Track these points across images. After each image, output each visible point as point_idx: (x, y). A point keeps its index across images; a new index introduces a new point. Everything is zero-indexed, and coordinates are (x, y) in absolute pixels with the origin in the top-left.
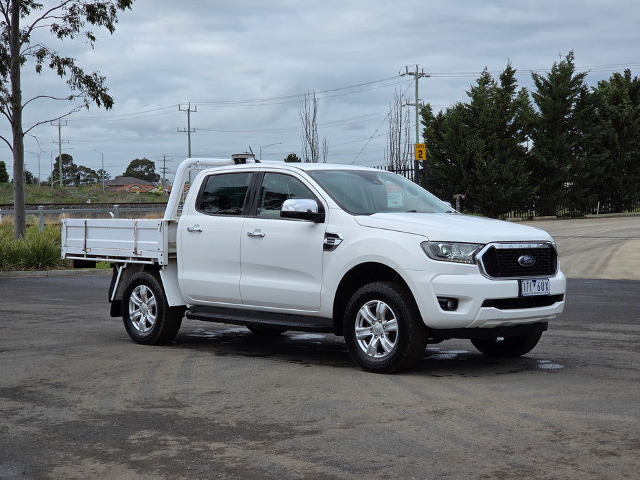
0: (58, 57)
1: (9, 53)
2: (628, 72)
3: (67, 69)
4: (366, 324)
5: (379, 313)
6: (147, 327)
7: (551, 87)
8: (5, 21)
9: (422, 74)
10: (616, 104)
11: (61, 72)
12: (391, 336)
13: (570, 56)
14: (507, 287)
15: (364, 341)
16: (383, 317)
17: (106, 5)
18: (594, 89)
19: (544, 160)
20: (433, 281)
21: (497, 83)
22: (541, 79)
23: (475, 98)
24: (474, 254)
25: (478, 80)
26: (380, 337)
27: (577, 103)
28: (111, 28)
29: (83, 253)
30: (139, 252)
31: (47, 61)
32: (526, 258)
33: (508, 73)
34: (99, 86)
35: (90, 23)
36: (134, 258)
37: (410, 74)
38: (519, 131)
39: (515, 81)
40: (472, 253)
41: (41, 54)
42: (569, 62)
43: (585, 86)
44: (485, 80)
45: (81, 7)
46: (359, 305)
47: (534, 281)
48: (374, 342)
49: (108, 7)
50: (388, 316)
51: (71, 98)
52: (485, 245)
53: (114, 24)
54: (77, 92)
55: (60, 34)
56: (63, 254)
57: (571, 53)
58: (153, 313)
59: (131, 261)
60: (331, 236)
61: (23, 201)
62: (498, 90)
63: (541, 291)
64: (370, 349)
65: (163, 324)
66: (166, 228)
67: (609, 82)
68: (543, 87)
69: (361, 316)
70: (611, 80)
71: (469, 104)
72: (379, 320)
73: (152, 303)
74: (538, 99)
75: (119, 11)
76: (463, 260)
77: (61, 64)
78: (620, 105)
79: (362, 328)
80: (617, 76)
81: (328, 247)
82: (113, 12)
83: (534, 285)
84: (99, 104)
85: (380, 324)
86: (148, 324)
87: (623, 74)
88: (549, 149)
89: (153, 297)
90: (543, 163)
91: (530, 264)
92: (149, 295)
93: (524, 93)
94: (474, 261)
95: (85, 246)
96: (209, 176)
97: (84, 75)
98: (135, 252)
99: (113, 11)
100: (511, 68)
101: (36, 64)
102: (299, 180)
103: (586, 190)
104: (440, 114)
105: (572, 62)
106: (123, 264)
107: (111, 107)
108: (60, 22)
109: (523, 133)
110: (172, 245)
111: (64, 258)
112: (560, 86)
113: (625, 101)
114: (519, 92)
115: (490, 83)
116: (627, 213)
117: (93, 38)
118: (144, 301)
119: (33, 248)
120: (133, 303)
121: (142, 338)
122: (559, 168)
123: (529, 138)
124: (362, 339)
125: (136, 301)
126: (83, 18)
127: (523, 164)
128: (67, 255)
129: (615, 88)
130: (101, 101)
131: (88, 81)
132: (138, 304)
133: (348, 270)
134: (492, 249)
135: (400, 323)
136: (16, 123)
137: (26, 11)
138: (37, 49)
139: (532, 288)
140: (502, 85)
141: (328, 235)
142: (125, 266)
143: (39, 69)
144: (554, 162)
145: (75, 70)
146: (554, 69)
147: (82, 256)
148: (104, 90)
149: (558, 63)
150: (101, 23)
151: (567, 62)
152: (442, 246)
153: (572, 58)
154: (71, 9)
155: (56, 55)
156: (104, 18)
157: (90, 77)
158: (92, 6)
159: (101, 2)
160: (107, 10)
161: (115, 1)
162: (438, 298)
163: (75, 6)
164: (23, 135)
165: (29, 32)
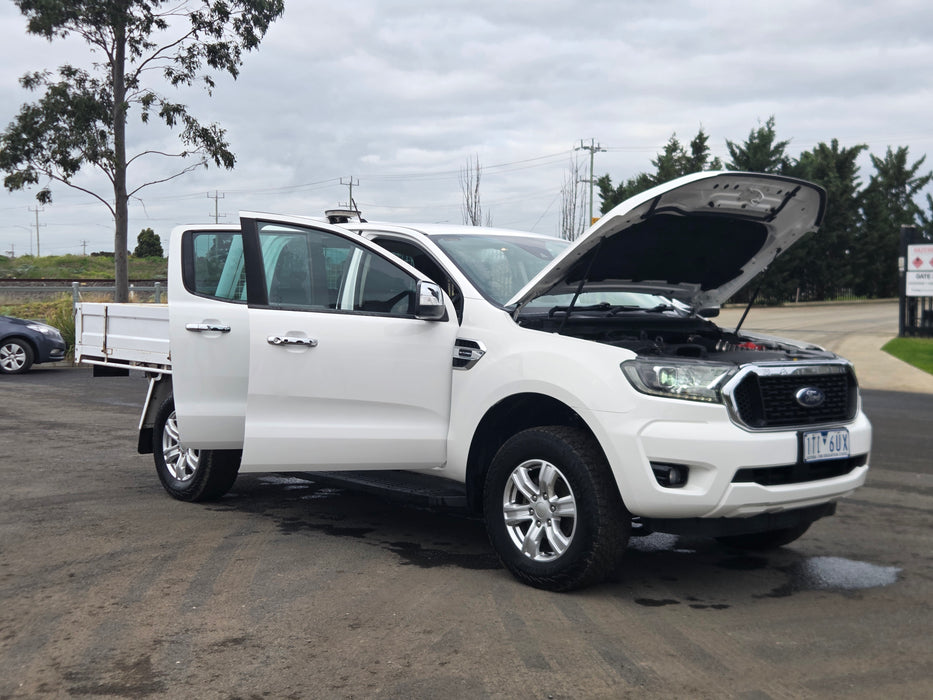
0: (167, 104)
1: (113, 99)
2: (835, 143)
3: (178, 118)
4: (521, 499)
5: (544, 483)
6: (187, 474)
7: (748, 157)
9: (598, 149)
10: (821, 178)
11: (170, 122)
12: (564, 524)
13: (771, 122)
14: (778, 446)
15: (518, 529)
16: (550, 491)
17: (229, 45)
18: (795, 160)
20: (643, 434)
21: (686, 151)
22: (737, 147)
23: (661, 168)
24: (720, 385)
25: (665, 147)
26: (546, 524)
28: (234, 73)
31: (155, 109)
32: (810, 392)
33: (700, 140)
34: (218, 141)
35: (211, 66)
36: (169, 367)
37: (586, 148)
39: (708, 149)
40: (714, 383)
41: (147, 101)
42: (769, 129)
43: (786, 157)
44: (673, 148)
45: (201, 47)
46: (510, 466)
47: (825, 434)
48: (534, 532)
49: (231, 46)
50: (560, 489)
51: (184, 154)
53: (237, 66)
54: (191, 147)
55: (175, 81)
56: (77, 356)
57: (772, 119)
58: (196, 454)
59: (165, 371)
60: (466, 345)
61: (126, 276)
62: (688, 159)
63: (835, 451)
64: (527, 543)
65: (208, 470)
67: (812, 152)
68: (739, 157)
69: (514, 485)
70: (815, 150)
71: (655, 175)
72: (544, 494)
75: (244, 52)
76: (699, 397)
77: (171, 112)
78: (826, 179)
79: (515, 507)
80: (822, 146)
81: (461, 363)
82: (238, 53)
83: (825, 441)
84: (218, 163)
85: (545, 502)
86: (188, 470)
87: (829, 145)
91: (816, 401)
93: (716, 164)
94: (719, 398)
95: (105, 345)
97: (200, 127)
98: (170, 358)
99: (237, 52)
100: (703, 135)
101: (142, 111)
103: (785, 274)
104: (621, 186)
105: (772, 129)
106: (155, 375)
107: (232, 166)
108: (173, 64)
111: (78, 361)
112: (759, 156)
113: (831, 175)
114: (712, 163)
115: (679, 151)
116: (830, 302)
117: (212, 84)
120: (168, 436)
121: (179, 490)
124: (514, 524)
125: (173, 432)
126: (203, 60)
128: (83, 357)
129: (819, 159)
130: (220, 159)
131: (204, 134)
132: (175, 438)
133: (493, 404)
134: (751, 377)
135: (580, 502)
136: (119, 183)
137: (138, 53)
138: (143, 94)
139: (821, 446)
140: (693, 154)
141: (460, 342)
142: (159, 378)
143: (145, 118)
145: (188, 119)
146: (752, 137)
147: (102, 359)
148: (225, 146)
149: (756, 130)
150: (224, 66)
151: (766, 129)
152: (661, 371)
153: (773, 124)
154: (189, 49)
155: (166, 102)
156: (227, 61)
157: (207, 130)
158: (214, 46)
159: (223, 40)
160: (230, 51)
161: (239, 40)
162: (652, 463)
163: (194, 46)
164: (127, 197)
165: (136, 75)
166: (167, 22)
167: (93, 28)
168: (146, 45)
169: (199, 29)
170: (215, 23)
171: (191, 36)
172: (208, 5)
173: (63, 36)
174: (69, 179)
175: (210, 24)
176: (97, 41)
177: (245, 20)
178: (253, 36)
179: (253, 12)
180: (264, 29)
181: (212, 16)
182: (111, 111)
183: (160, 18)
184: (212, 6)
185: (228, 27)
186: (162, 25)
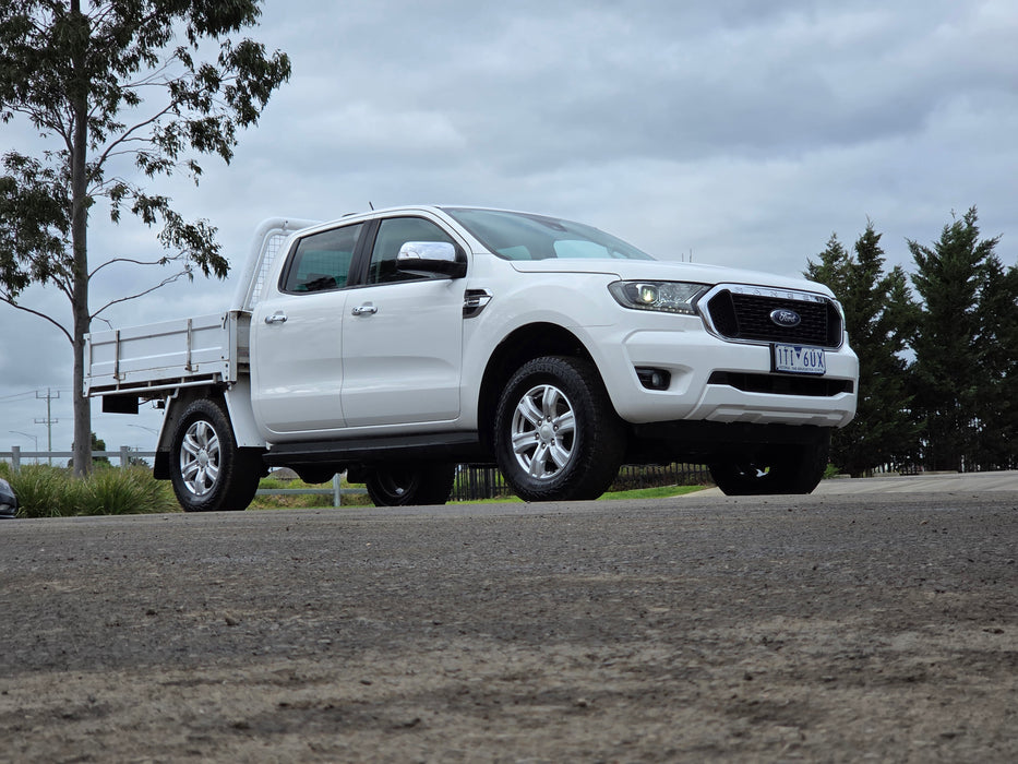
0: (143, 197)
1: (70, 197)
3: (157, 213)
4: (528, 427)
5: (548, 406)
6: (207, 486)
7: (939, 262)
8: (67, 149)
11: (148, 219)
12: (566, 440)
13: (971, 216)
14: (753, 356)
15: (526, 456)
16: (553, 412)
17: (220, 120)
19: (932, 379)
20: (628, 342)
21: (852, 259)
22: (924, 251)
24: (695, 301)
25: (822, 254)
26: (549, 445)
27: (985, 288)
28: (226, 154)
29: (114, 382)
30: (194, 367)
31: (128, 202)
32: (785, 315)
33: (868, 240)
34: (207, 242)
35: (196, 149)
36: (188, 379)
38: (891, 334)
39: (882, 252)
40: (690, 300)
41: (117, 193)
42: (970, 225)
43: (996, 261)
44: (833, 254)
45: (183, 125)
46: (516, 398)
47: (798, 349)
48: (539, 454)
49: (223, 122)
50: (561, 407)
51: (164, 261)
52: (712, 286)
53: (231, 147)
54: (173, 251)
55: (150, 171)
56: (86, 390)
57: (973, 211)
58: (216, 464)
59: (183, 384)
60: (473, 294)
62: (855, 268)
63: (811, 366)
64: (534, 467)
66: (234, 322)
68: (928, 263)
69: (521, 415)
72: (548, 417)
73: (213, 448)
74: (921, 285)
75: (239, 129)
76: (677, 310)
77: (147, 207)
79: (522, 435)
81: (470, 311)
82: (231, 130)
83: (798, 355)
84: (207, 271)
85: (549, 424)
86: (208, 482)
88: (941, 362)
89: (216, 437)
90: (932, 385)
91: (790, 323)
92: (210, 434)
93: (898, 275)
94: (697, 312)
95: (117, 371)
96: (301, 238)
97: (184, 225)
98: (189, 368)
99: (229, 130)
100: (873, 233)
101: (112, 208)
102: (434, 223)
105: (974, 225)
106: (172, 391)
107: (226, 274)
108: (148, 147)
109: (897, 338)
110: (243, 351)
112: (954, 261)
114: (889, 273)
115: (841, 259)
117: (198, 170)
118: (202, 446)
119: (100, 490)
120: (186, 452)
121: (199, 503)
122: (959, 392)
123: (907, 345)
124: (522, 451)
125: (192, 447)
126: (186, 141)
127: (898, 386)
130: (209, 265)
131: (190, 234)
132: (194, 453)
133: (499, 342)
134: (725, 293)
136: (79, 301)
137: (101, 137)
138: (112, 185)
139: (796, 360)
140: (860, 260)
141: (469, 293)
142: (175, 394)
143: (115, 216)
144: (950, 383)
145: (169, 215)
146: (946, 237)
147: (113, 388)
148: (215, 248)
149: (951, 226)
150: (213, 149)
151: (965, 226)
152: (643, 288)
153: (975, 219)
154: (168, 129)
155: (140, 194)
156: (217, 141)
157: (192, 227)
158: (200, 123)
159: (211, 114)
160: (221, 128)
161: (233, 114)
162: (636, 368)
163: (174, 124)
164: (90, 319)
165: (99, 165)
166: (139, 96)
167: (43, 108)
168: (112, 127)
169: (180, 101)
170: (201, 94)
171: (170, 110)
172: (193, 71)
173: (6, 119)
174: (15, 299)
175: (195, 96)
176: (50, 125)
177: (240, 88)
178: (250, 108)
179: (250, 77)
180: (264, 98)
181: (197, 86)
182: (68, 211)
183: (131, 89)
184: (197, 73)
185: (219, 97)
186: (132, 99)
